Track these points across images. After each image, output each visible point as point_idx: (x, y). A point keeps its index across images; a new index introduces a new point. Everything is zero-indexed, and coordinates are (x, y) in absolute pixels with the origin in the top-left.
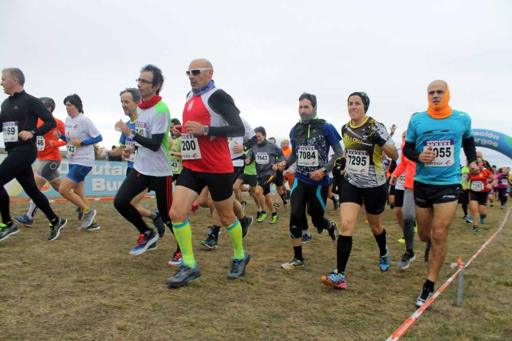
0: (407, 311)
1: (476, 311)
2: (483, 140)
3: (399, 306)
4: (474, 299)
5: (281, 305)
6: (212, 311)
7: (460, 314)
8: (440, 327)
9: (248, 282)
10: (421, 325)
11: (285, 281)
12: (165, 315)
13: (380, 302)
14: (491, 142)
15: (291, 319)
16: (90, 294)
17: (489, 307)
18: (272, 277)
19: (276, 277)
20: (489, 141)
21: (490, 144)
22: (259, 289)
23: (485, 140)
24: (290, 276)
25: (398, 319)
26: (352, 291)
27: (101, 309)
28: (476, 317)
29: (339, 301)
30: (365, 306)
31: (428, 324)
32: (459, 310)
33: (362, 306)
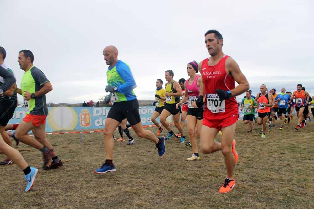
6: (193, 194)
9: (214, 176)
11: (237, 175)
12: (164, 197)
13: (303, 187)
15: (244, 199)
16: (119, 186)
24: (240, 171)
26: (283, 180)
27: (126, 194)
29: (274, 187)
30: (293, 190)
33: (291, 190)
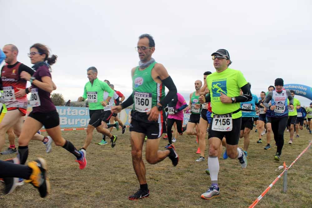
0: (252, 196)
1: (295, 195)
2: (297, 91)
3: (247, 193)
4: (294, 188)
5: (175, 193)
7: (286, 198)
8: (274, 206)
9: (154, 180)
10: (262, 205)
11: (177, 178)
12: (104, 200)
13: (236, 191)
14: (302, 92)
15: (182, 202)
16: (58, 188)
17: (304, 193)
18: (170, 176)
19: (172, 176)
20: (301, 91)
21: (302, 93)
22: (162, 184)
23: (299, 91)
24: (180, 176)
25: (247, 201)
27: (65, 197)
28: (296, 199)
30: (227, 193)
31: (266, 204)
32: (286, 195)
33: (225, 193)
